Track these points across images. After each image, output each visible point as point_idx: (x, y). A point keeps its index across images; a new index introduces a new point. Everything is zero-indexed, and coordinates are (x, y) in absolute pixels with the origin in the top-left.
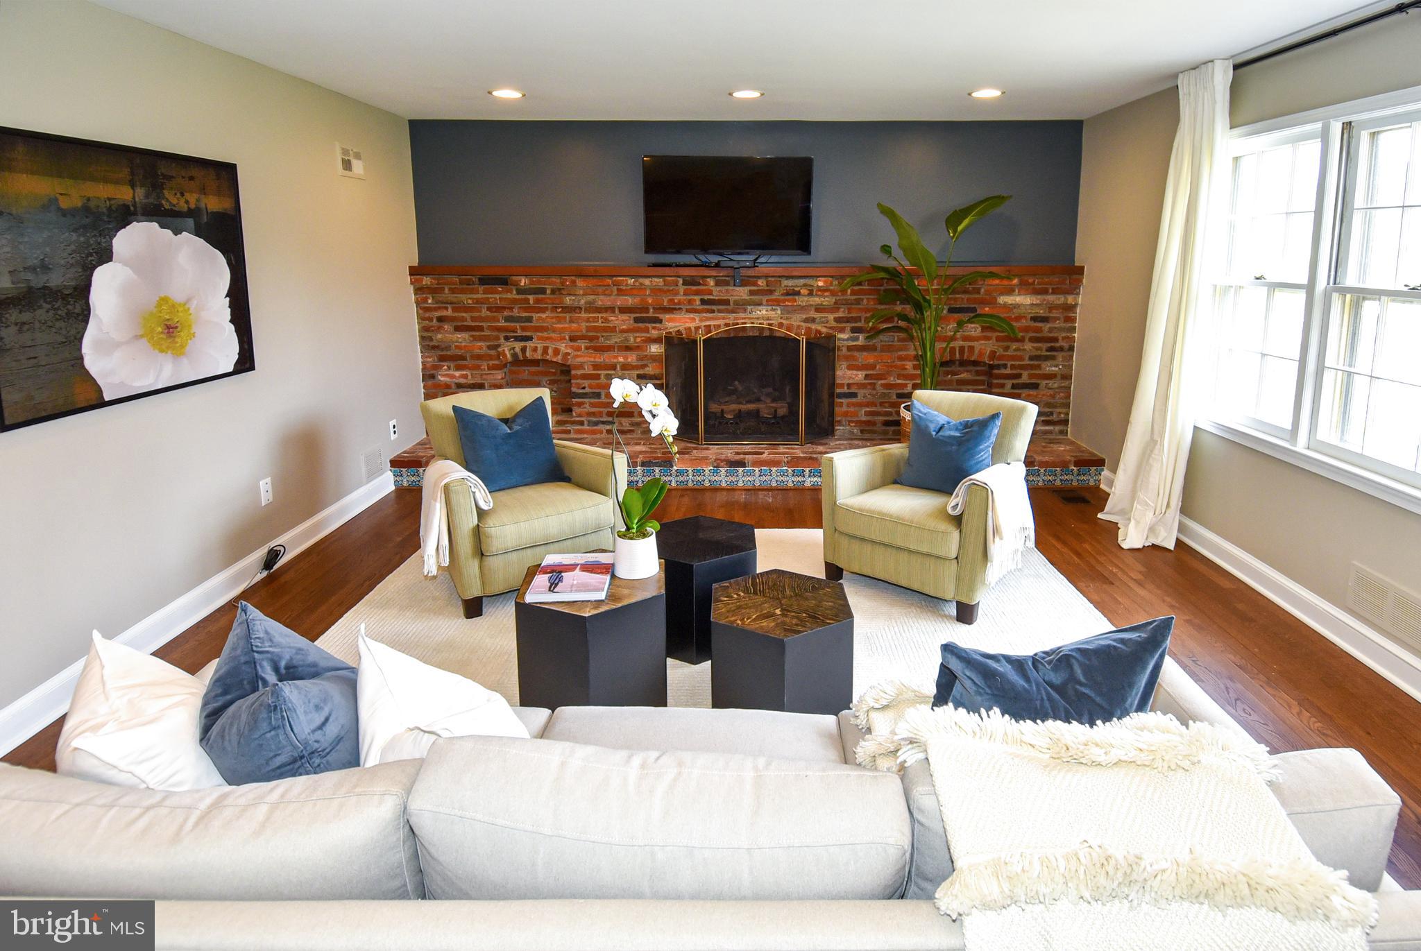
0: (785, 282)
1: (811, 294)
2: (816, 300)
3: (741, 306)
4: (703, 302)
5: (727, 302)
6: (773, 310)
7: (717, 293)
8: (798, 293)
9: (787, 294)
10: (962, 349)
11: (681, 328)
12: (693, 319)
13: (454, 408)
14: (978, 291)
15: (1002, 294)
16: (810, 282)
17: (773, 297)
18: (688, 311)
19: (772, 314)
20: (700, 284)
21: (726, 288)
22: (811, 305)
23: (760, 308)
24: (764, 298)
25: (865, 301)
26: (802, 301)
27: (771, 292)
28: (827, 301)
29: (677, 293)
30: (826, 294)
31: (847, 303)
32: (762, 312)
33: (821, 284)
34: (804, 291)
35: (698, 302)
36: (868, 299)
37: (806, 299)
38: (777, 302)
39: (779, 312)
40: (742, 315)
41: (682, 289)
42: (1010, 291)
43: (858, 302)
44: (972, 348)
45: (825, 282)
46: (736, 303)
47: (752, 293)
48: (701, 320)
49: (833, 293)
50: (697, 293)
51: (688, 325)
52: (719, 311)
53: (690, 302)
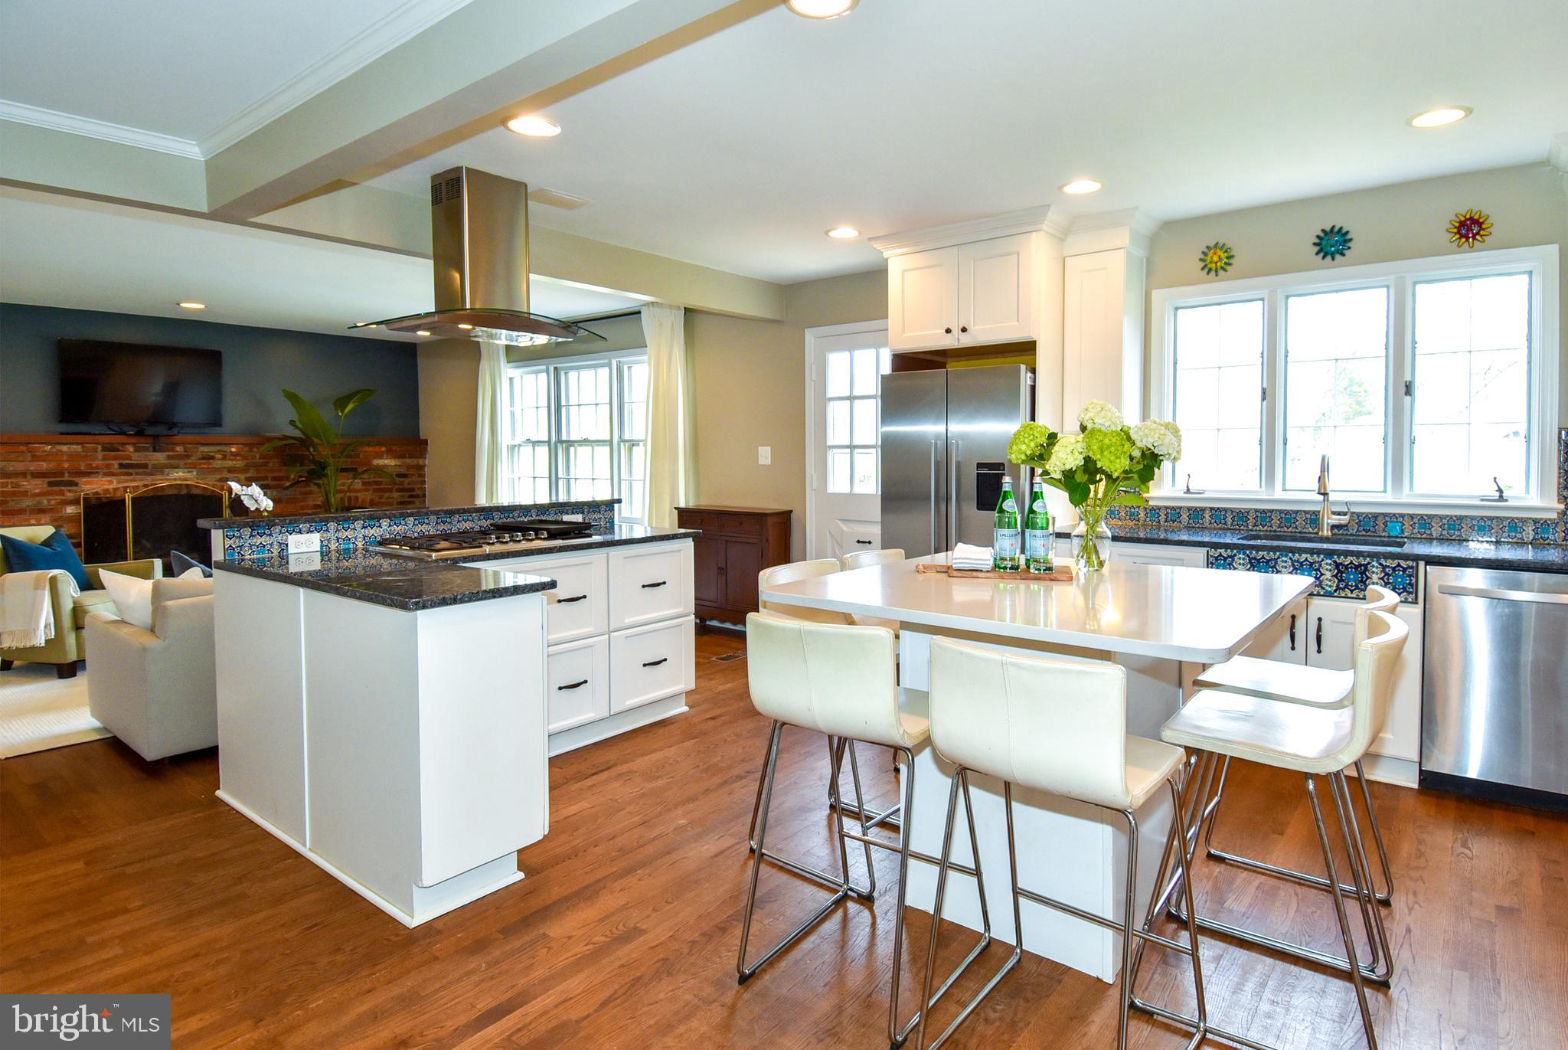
0: (202, 449)
1: (224, 458)
2: (229, 463)
3: (159, 469)
4: (121, 466)
5: (145, 466)
6: (189, 472)
7: (137, 458)
8: (213, 458)
9: (203, 458)
10: (349, 498)
11: (99, 490)
12: (111, 482)
14: (358, 456)
15: (375, 458)
16: (225, 448)
17: (190, 461)
18: (106, 475)
19: (188, 475)
20: (119, 450)
21: (145, 453)
22: (225, 468)
23: (177, 470)
24: (182, 463)
25: (271, 464)
26: (217, 464)
27: (188, 457)
28: (239, 463)
29: (96, 459)
30: (238, 458)
31: (257, 466)
32: (179, 474)
33: (233, 450)
34: (218, 456)
35: (116, 466)
36: (274, 462)
37: (219, 462)
38: (193, 466)
39: (195, 473)
40: (160, 477)
41: (100, 455)
42: (381, 457)
43: (265, 464)
44: (357, 498)
45: (237, 449)
46: (155, 467)
47: (169, 457)
48: (119, 483)
49: (244, 458)
50: (115, 458)
51: (106, 487)
52: (137, 474)
53: (108, 466)
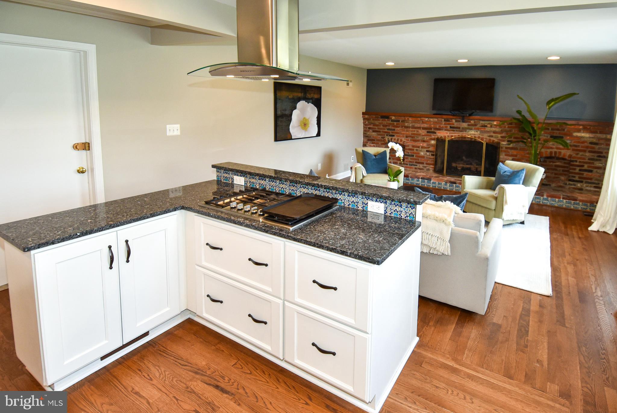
0: (481, 122)
1: (491, 127)
2: (493, 129)
3: (464, 129)
4: (451, 127)
5: (459, 128)
6: (477, 132)
7: (456, 124)
8: (486, 126)
9: (482, 126)
10: (555, 153)
11: (442, 136)
12: (447, 133)
13: (363, 150)
14: (564, 130)
15: (575, 132)
16: (492, 122)
17: (477, 127)
18: (445, 130)
19: (476, 133)
20: (449, 121)
21: (459, 123)
22: (491, 131)
23: (472, 130)
24: (473, 127)
25: (513, 131)
26: (488, 129)
27: (476, 125)
28: (498, 129)
29: (442, 124)
30: (498, 127)
31: (506, 131)
32: (472, 132)
33: (495, 123)
34: (489, 126)
35: (449, 127)
36: (515, 130)
37: (489, 128)
38: (478, 129)
39: (479, 132)
40: (465, 133)
41: (443, 123)
42: (579, 131)
43: (511, 131)
44: (560, 153)
45: (497, 123)
46: (463, 128)
47: (469, 125)
48: (450, 134)
49: (500, 127)
50: (449, 124)
51: (445, 135)
52: (456, 131)
53: (446, 127)
